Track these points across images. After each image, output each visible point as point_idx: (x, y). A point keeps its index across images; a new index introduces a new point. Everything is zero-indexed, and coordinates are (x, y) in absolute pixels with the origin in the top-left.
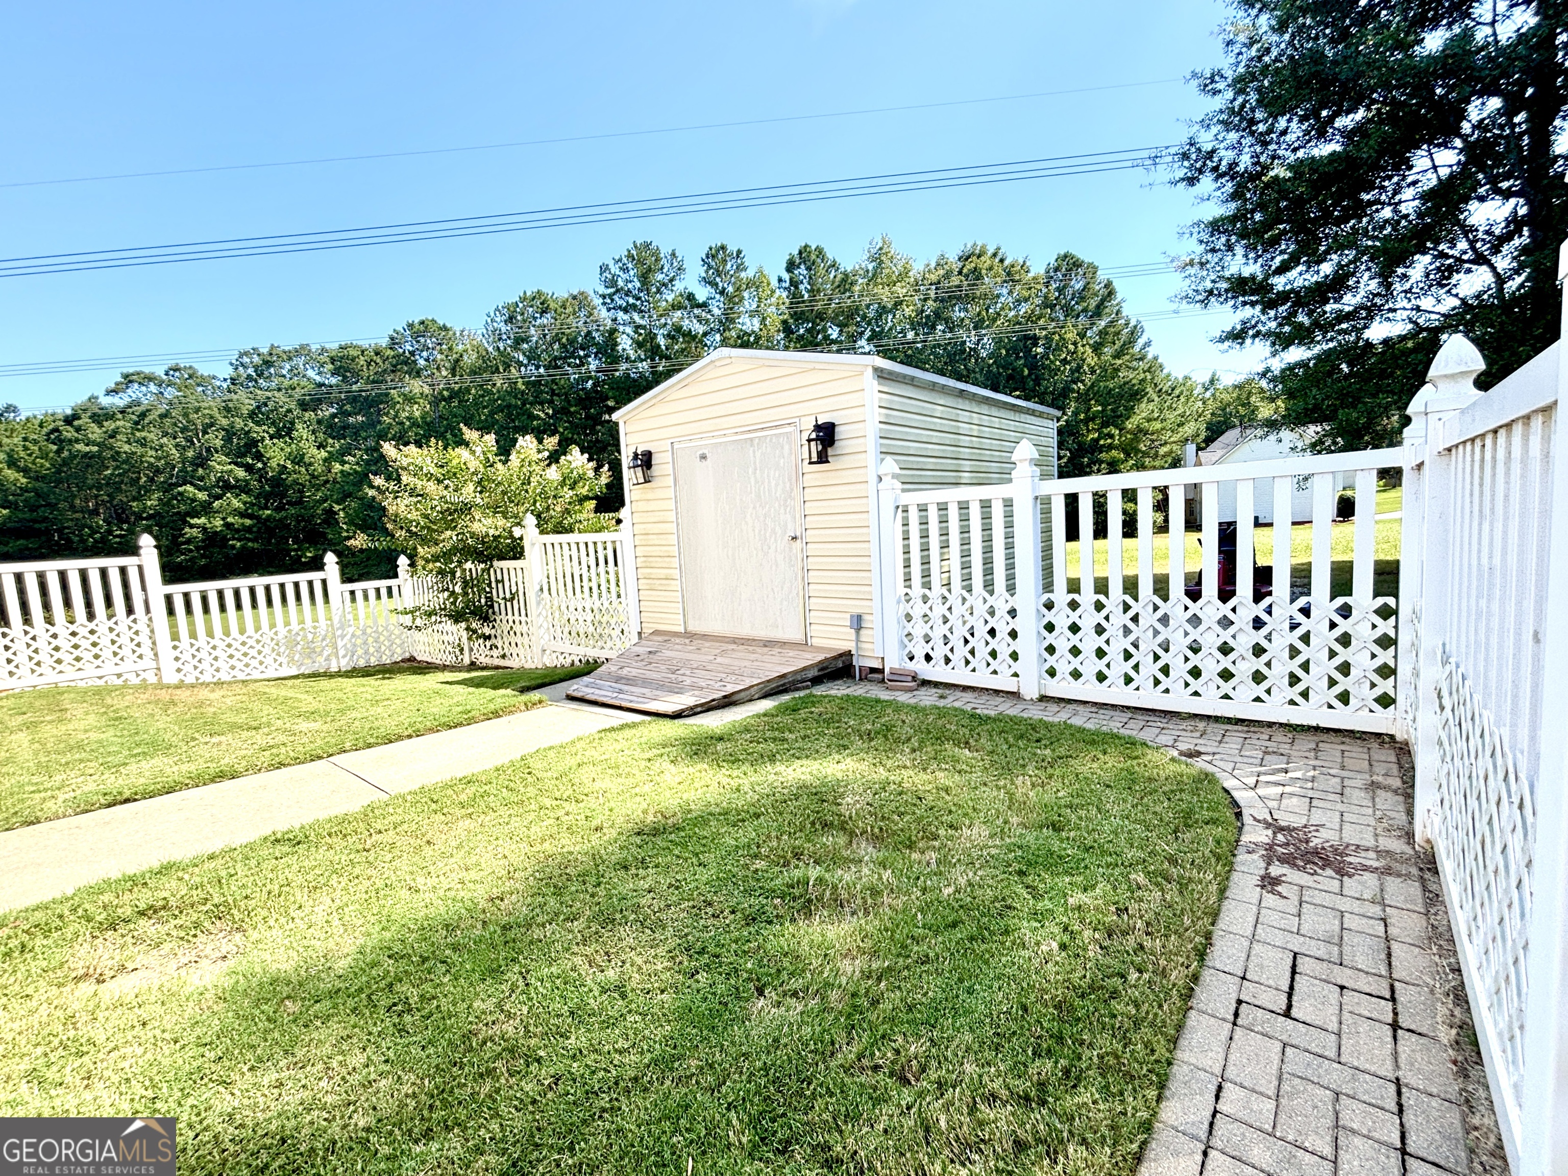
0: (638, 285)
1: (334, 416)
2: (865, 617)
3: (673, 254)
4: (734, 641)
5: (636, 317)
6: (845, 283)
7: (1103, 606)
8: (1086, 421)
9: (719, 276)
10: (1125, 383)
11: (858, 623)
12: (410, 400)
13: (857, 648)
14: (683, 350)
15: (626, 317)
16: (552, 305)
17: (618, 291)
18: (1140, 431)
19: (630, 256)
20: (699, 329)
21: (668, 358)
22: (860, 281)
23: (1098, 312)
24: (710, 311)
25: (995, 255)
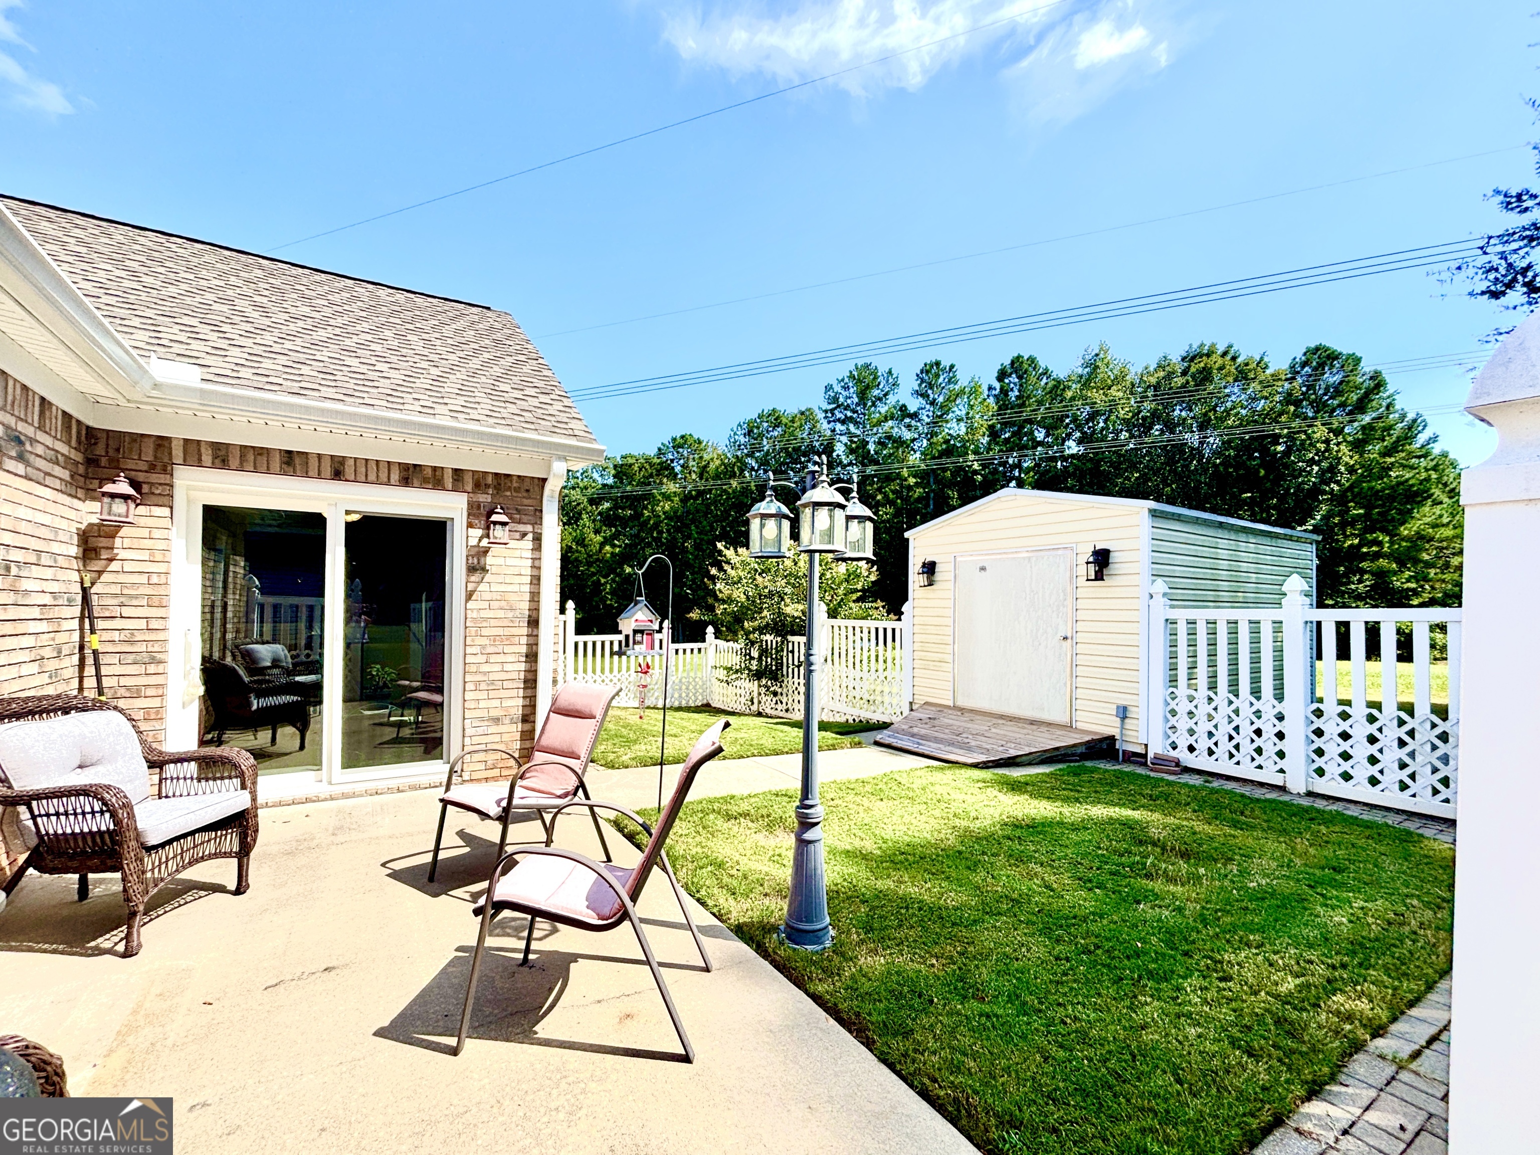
0: (856, 400)
1: (610, 509)
2: (1130, 708)
3: (890, 372)
4: (1001, 717)
5: (852, 427)
6: (1057, 389)
7: (1376, 719)
8: (1343, 525)
9: (931, 388)
10: (1399, 484)
11: (1123, 713)
12: (667, 497)
13: (1122, 734)
14: (891, 455)
15: (843, 428)
16: (784, 420)
17: (839, 406)
18: (1421, 537)
19: (852, 377)
20: (907, 435)
21: (877, 463)
22: (1074, 386)
23: (1361, 407)
24: (919, 420)
25: (1225, 354)
